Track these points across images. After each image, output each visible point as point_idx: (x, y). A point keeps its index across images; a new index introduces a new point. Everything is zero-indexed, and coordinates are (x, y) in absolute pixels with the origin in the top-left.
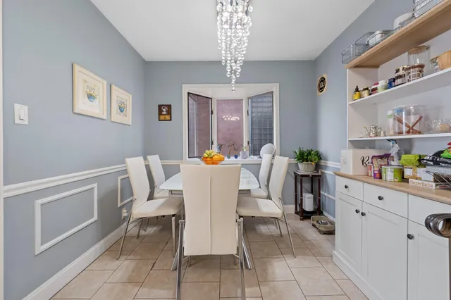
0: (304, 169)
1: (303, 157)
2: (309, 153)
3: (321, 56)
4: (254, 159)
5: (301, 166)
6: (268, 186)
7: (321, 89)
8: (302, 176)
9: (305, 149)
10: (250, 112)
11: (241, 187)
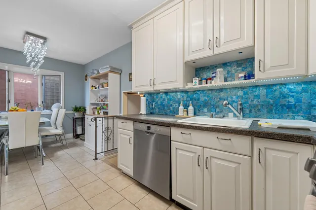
0: (77, 115)
1: (77, 109)
2: (80, 108)
3: (86, 64)
4: (47, 112)
5: (76, 114)
6: (55, 124)
7: (86, 80)
8: (76, 118)
9: (78, 106)
10: (44, 84)
11: (41, 121)
